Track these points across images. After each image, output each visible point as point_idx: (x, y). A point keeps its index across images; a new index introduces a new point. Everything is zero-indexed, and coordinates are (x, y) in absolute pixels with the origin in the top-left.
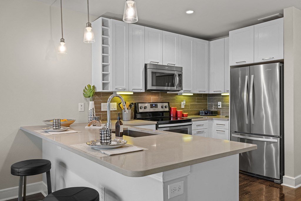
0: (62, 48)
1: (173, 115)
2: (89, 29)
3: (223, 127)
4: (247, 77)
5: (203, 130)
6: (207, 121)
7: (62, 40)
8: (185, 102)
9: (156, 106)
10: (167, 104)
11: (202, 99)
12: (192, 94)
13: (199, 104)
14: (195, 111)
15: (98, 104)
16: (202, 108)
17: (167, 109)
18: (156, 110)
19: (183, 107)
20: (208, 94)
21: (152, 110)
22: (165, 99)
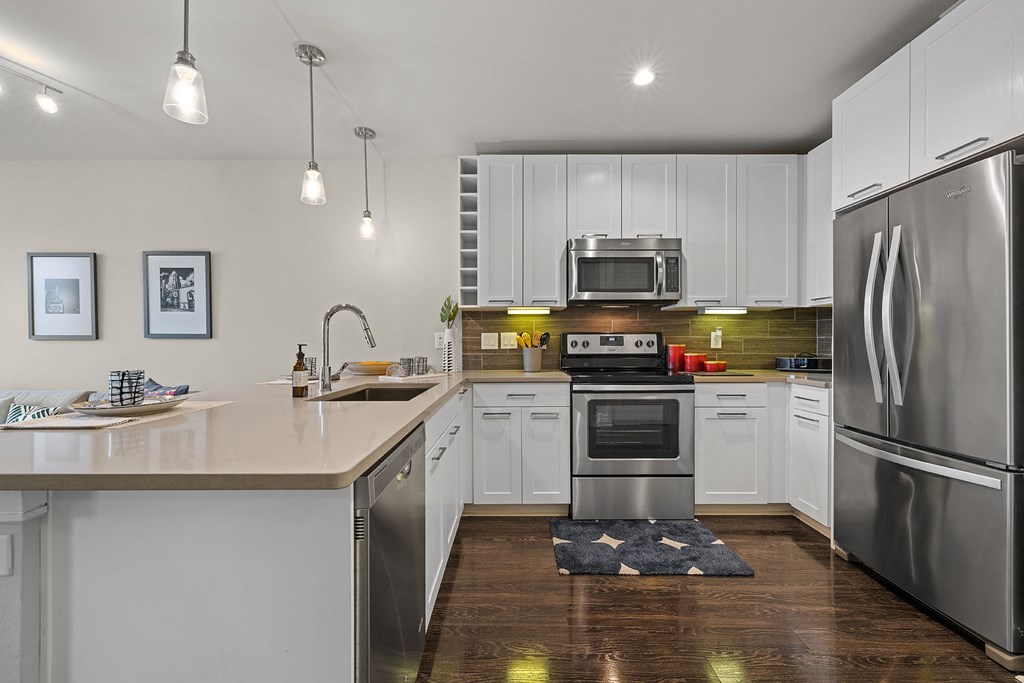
0: (367, 228)
1: (674, 364)
2: (313, 175)
3: (813, 407)
4: (878, 237)
5: (743, 411)
6: (765, 385)
7: (368, 214)
8: (719, 333)
9: (619, 342)
10: (654, 338)
11: (794, 326)
12: (745, 312)
13: (780, 340)
14: (763, 357)
15: (475, 335)
16: (795, 352)
17: (654, 350)
18: (617, 350)
19: (716, 344)
20: (797, 308)
21: (606, 350)
22: (654, 324)
